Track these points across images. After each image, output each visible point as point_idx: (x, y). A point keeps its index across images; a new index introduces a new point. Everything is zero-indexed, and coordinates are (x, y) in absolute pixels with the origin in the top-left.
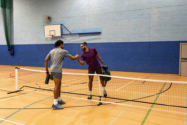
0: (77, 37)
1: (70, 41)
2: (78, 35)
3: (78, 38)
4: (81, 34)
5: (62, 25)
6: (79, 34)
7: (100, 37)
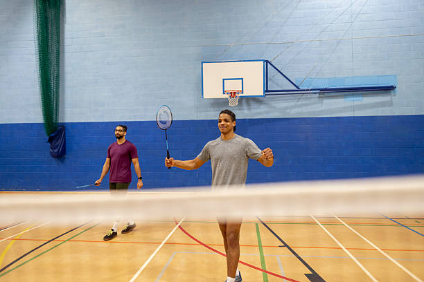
0: (312, 101)
1: (288, 111)
2: (317, 95)
3: (314, 104)
4: (325, 92)
5: (267, 62)
6: (321, 90)
7: (392, 101)
